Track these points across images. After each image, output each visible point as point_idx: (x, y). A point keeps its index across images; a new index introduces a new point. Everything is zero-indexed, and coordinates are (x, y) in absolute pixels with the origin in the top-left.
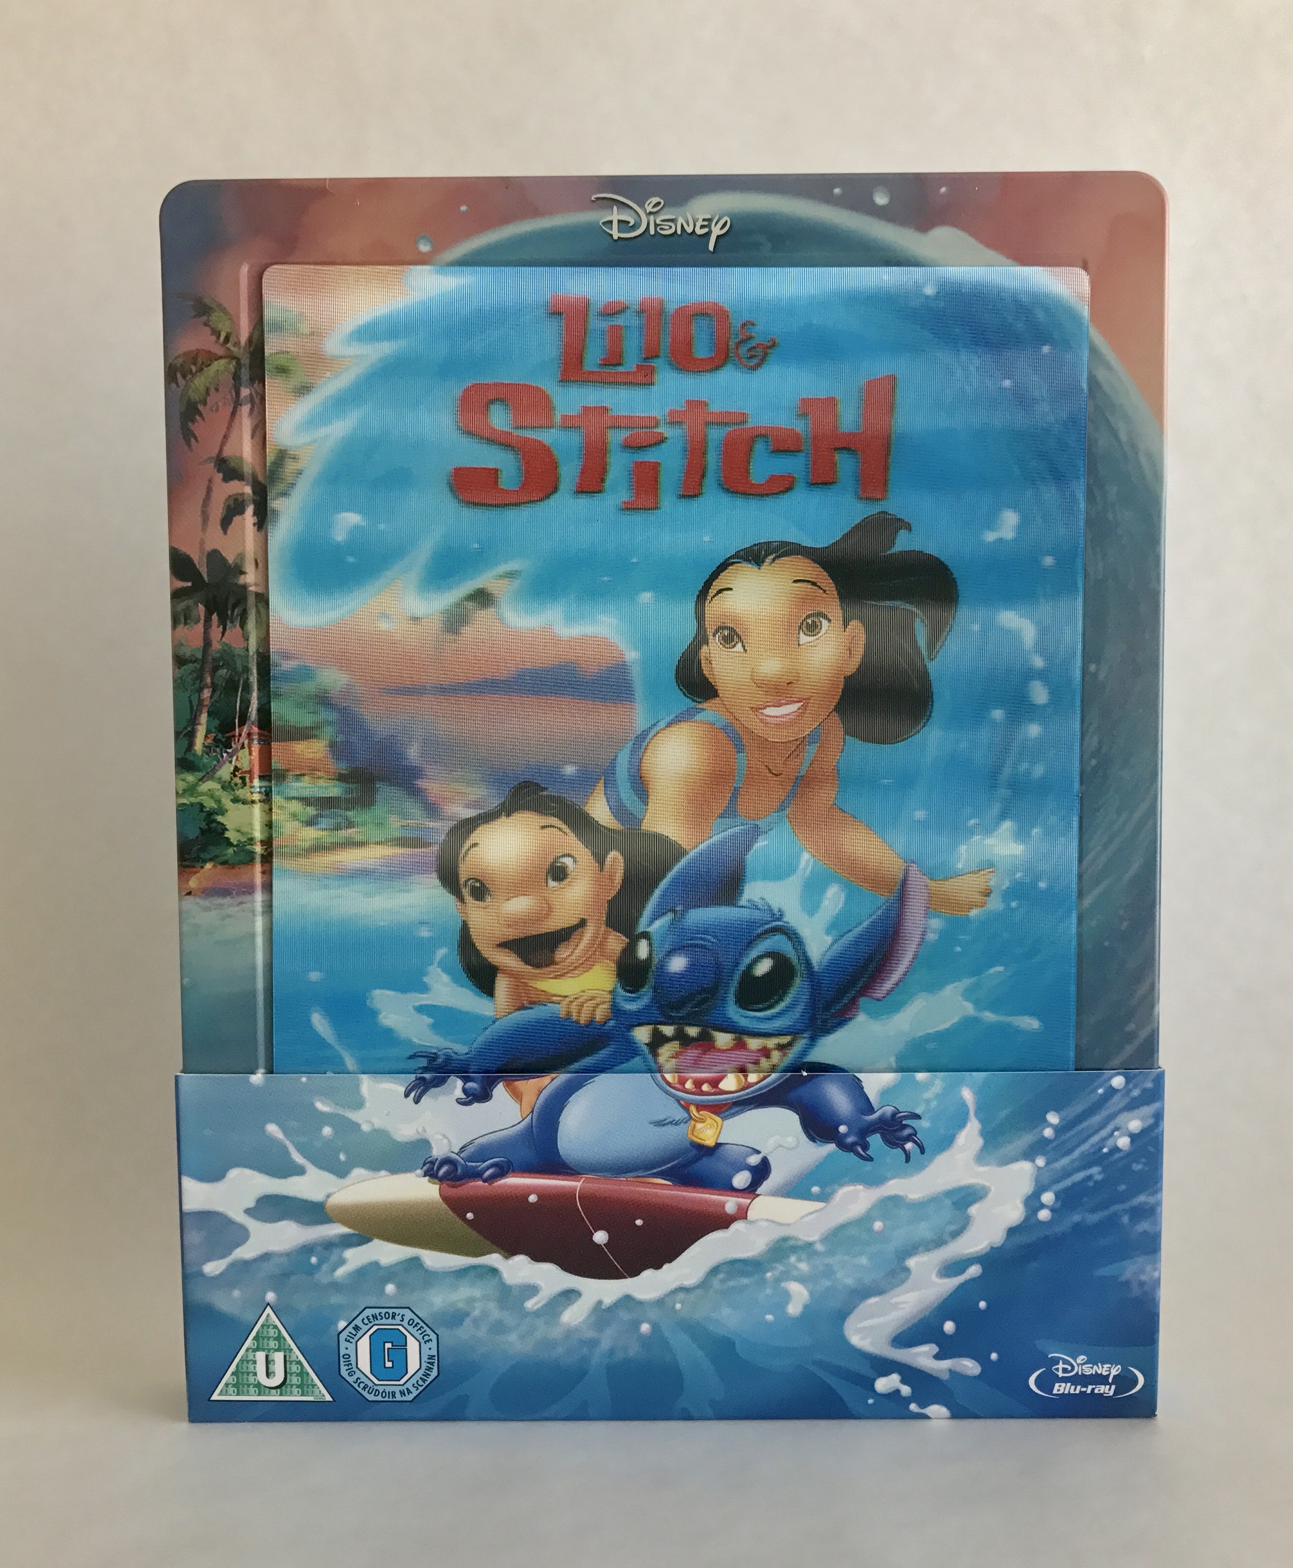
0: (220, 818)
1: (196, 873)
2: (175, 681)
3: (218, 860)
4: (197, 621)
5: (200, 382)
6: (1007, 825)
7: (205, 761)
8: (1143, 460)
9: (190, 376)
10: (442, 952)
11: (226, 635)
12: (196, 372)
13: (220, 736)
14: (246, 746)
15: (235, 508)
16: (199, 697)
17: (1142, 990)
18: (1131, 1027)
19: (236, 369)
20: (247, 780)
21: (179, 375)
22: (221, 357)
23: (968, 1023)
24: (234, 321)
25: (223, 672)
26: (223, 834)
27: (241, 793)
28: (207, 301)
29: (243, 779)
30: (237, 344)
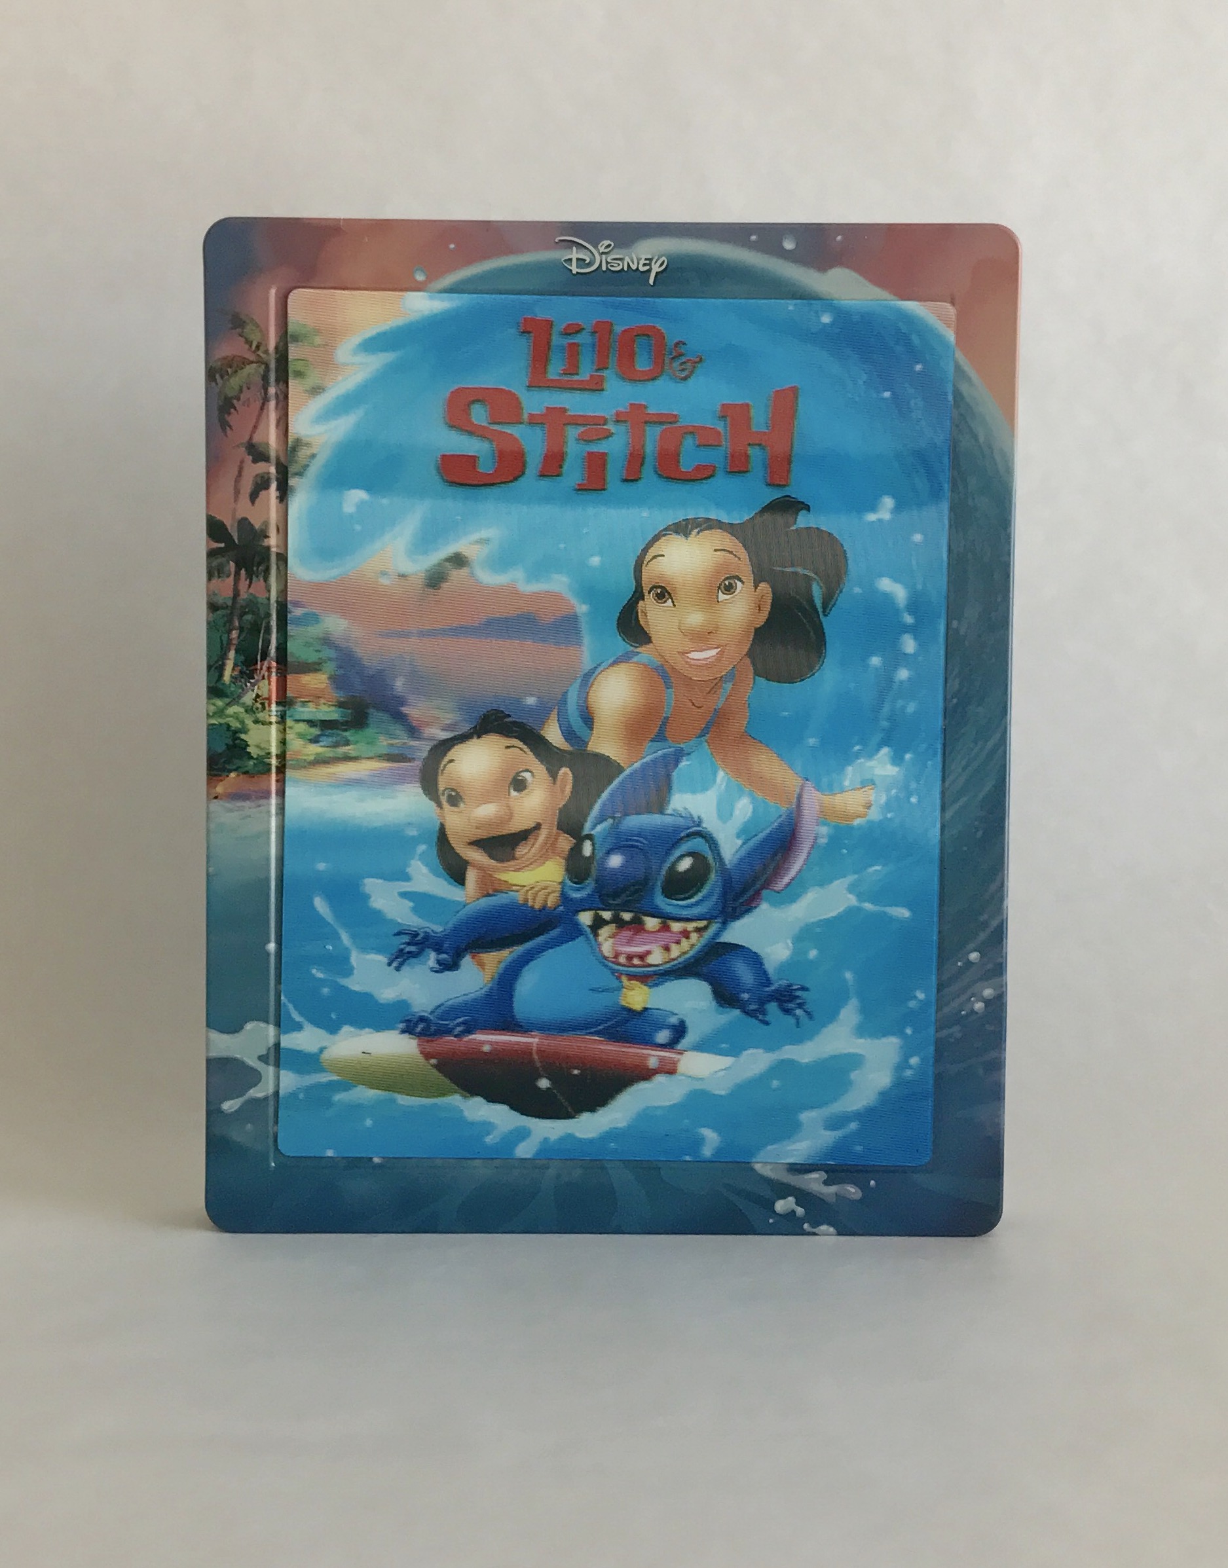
0: (243, 736)
1: (222, 781)
2: (208, 623)
3: (241, 770)
4: (228, 576)
5: (235, 382)
6: (885, 750)
7: (232, 689)
8: (998, 458)
9: (226, 377)
10: (422, 848)
11: (252, 586)
12: (232, 374)
13: (245, 668)
14: (266, 677)
15: (262, 484)
16: (229, 636)
18: (984, 917)
19: (264, 372)
20: (266, 705)
21: (218, 376)
22: (252, 362)
23: (851, 912)
24: (265, 335)
25: (249, 617)
26: (245, 749)
27: (261, 716)
28: (243, 317)
29: (263, 704)
30: (266, 352)
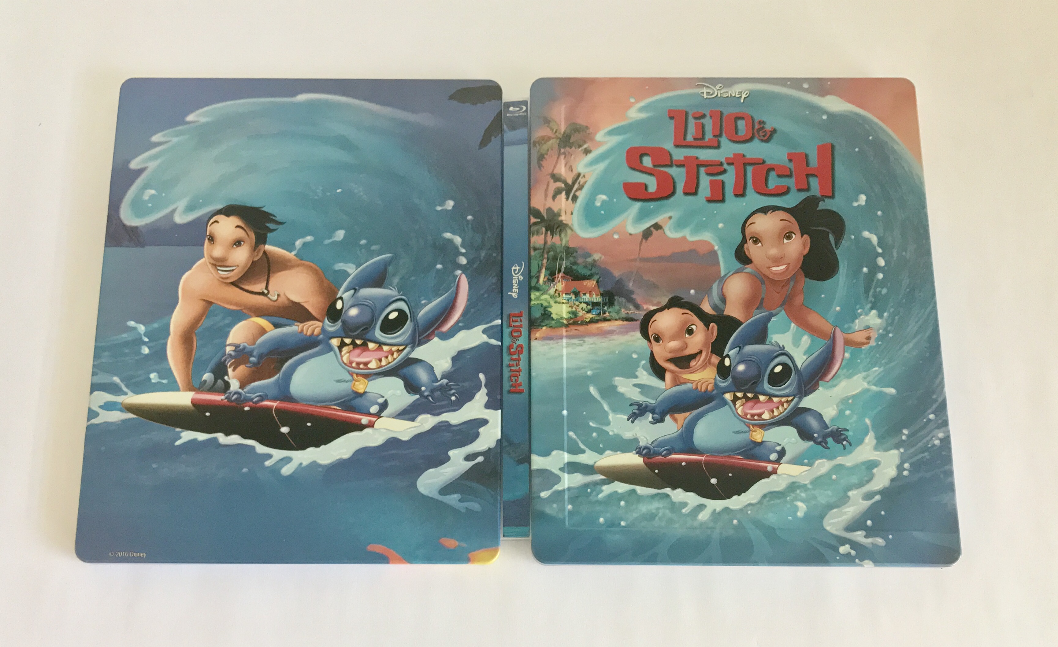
0: (549, 309)
1: (539, 331)
3: (548, 326)
4: (542, 234)
5: (545, 147)
7: (544, 287)
9: (542, 144)
11: (553, 239)
12: (544, 143)
13: (550, 277)
14: (560, 281)
15: (558, 192)
16: (542, 262)
17: (938, 381)
19: (559, 142)
20: (561, 294)
21: (538, 144)
22: (553, 138)
24: (560, 125)
25: (552, 253)
26: (550, 315)
28: (549, 118)
29: (559, 294)
30: (560, 133)
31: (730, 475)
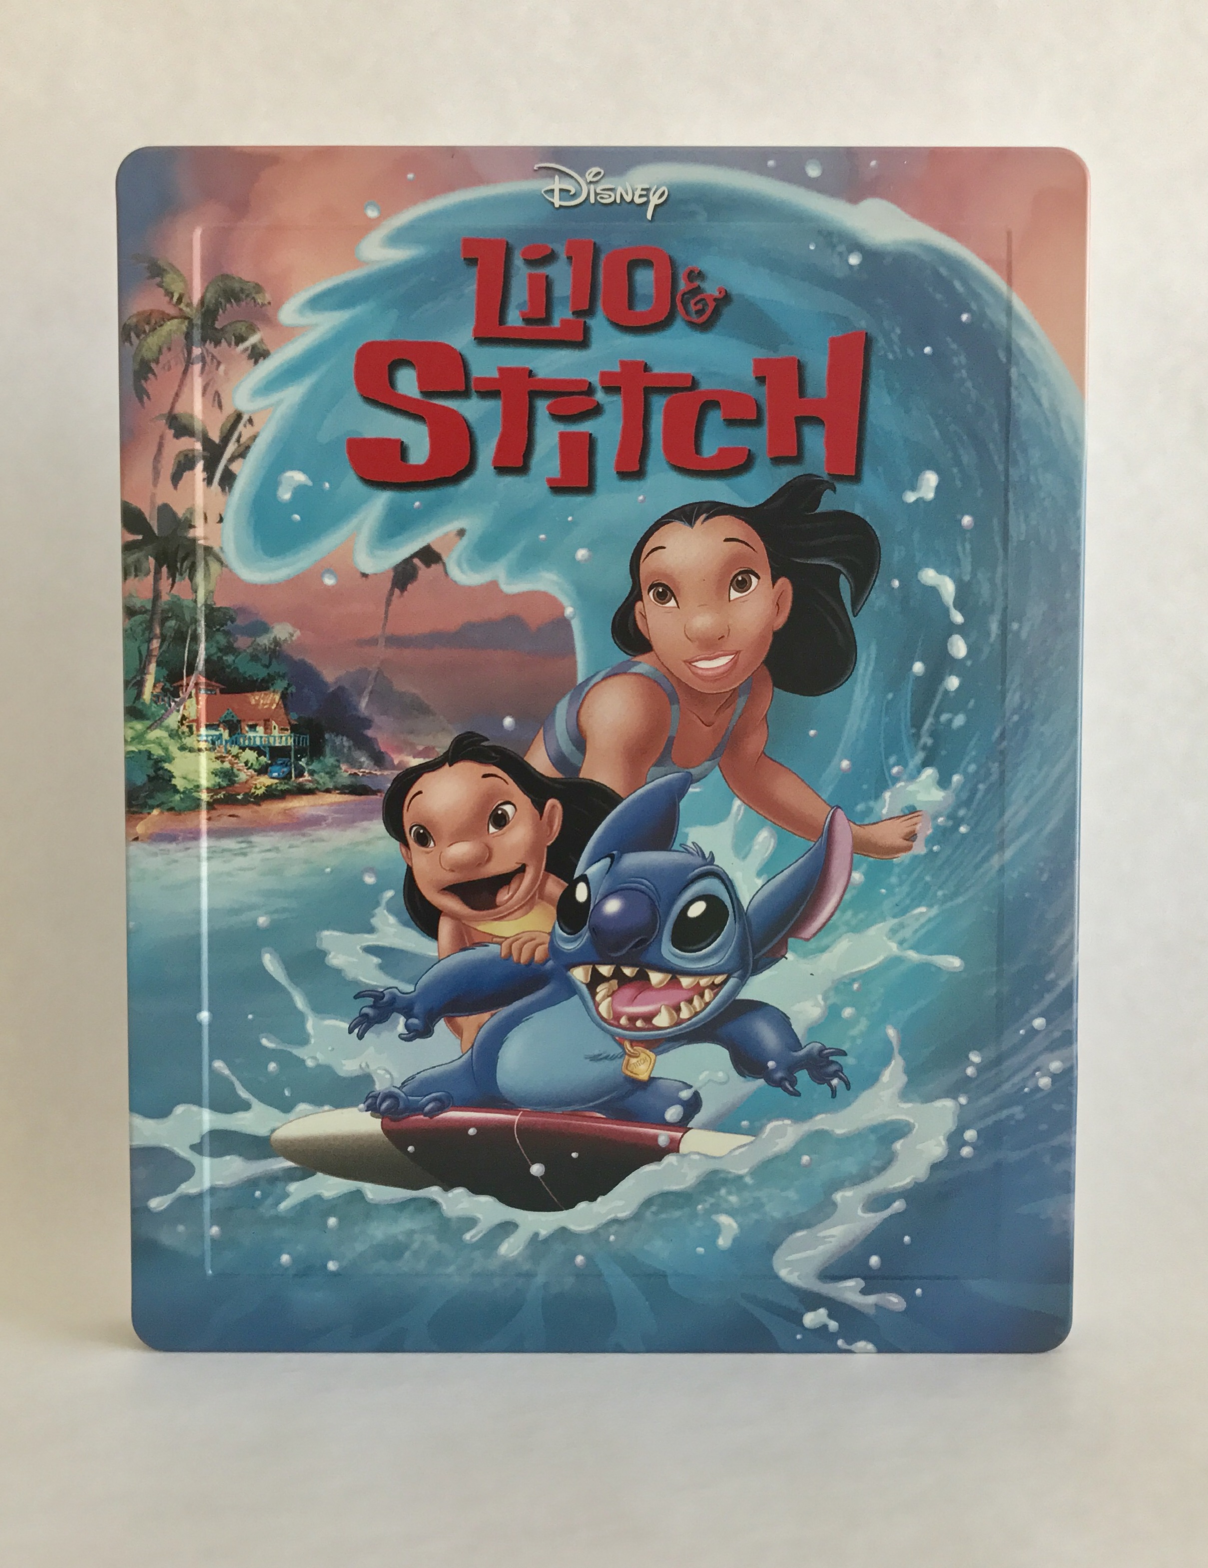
0: (167, 766)
1: (142, 819)
2: (125, 631)
3: (166, 807)
4: (148, 574)
5: (153, 341)
7: (153, 709)
9: (143, 336)
11: (174, 588)
12: (150, 331)
13: (168, 685)
14: (193, 695)
15: (185, 464)
16: (148, 647)
19: (187, 328)
20: (194, 728)
21: (133, 335)
22: (173, 318)
24: (188, 283)
25: (172, 623)
26: (170, 781)
27: (188, 741)
28: (161, 263)
29: (190, 727)
30: (189, 305)
31: (574, 1155)
